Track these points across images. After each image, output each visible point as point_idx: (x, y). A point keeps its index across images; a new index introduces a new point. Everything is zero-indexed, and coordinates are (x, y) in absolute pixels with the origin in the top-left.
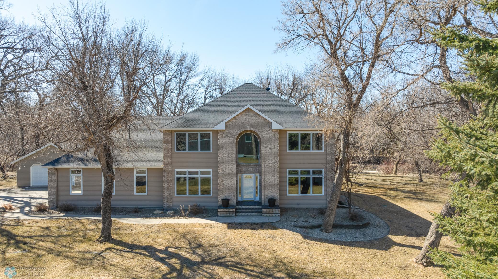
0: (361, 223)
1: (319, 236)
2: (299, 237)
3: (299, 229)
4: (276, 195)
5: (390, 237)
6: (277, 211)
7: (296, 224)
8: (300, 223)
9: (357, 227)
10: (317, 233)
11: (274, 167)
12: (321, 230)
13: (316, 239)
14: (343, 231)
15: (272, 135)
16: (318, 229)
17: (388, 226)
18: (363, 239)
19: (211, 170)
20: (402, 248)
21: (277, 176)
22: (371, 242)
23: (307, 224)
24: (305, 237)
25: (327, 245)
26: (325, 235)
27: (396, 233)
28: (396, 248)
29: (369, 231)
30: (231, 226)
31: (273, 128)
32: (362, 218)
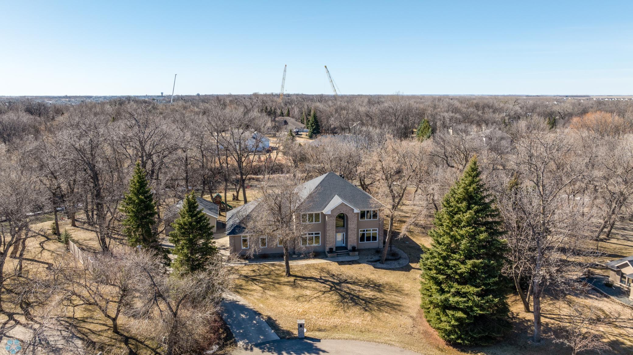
0: (397, 258)
1: (380, 266)
2: (372, 267)
3: (370, 263)
4: (355, 245)
5: (410, 264)
6: (357, 253)
7: (368, 260)
8: (370, 260)
9: (396, 260)
10: (378, 264)
11: (354, 231)
12: (380, 263)
13: (379, 268)
14: (389, 262)
15: (354, 215)
16: (378, 262)
17: (409, 258)
18: (398, 267)
19: (320, 232)
20: (415, 270)
21: (356, 235)
22: (402, 268)
23: (372, 260)
24: (375, 267)
25: (384, 271)
26: (382, 266)
27: (412, 262)
28: (413, 270)
29: (401, 261)
30: (341, 263)
31: (355, 212)
32: (397, 254)
